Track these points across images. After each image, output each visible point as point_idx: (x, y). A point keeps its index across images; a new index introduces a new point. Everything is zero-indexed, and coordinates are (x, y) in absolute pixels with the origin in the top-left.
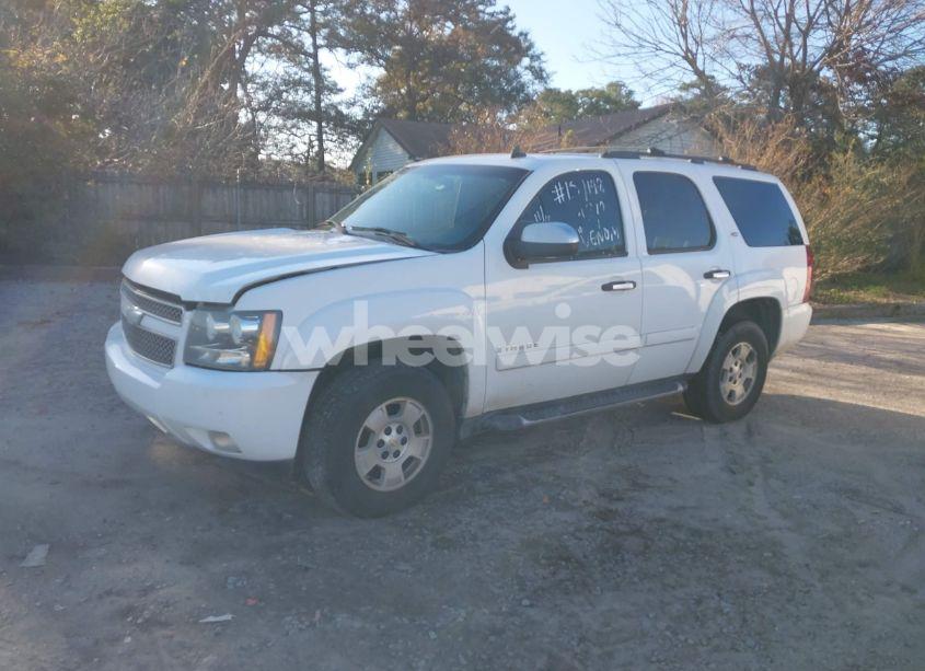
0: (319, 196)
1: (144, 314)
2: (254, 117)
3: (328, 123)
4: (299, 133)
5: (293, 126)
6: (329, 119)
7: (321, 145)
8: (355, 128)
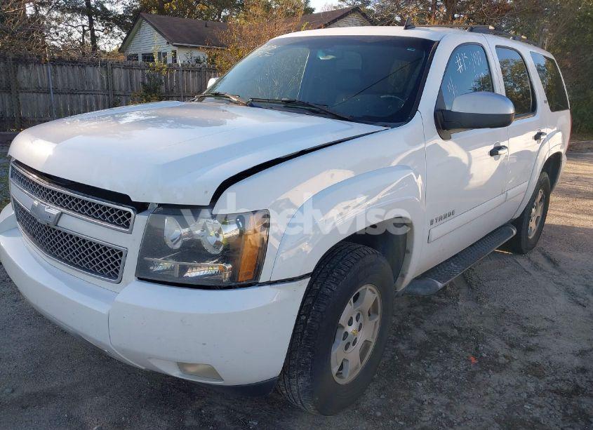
0: (116, 71)
1: (62, 213)
2: (37, 11)
3: (96, 17)
4: (74, 24)
5: (70, 19)
6: (97, 13)
7: (93, 34)
8: (119, 21)
